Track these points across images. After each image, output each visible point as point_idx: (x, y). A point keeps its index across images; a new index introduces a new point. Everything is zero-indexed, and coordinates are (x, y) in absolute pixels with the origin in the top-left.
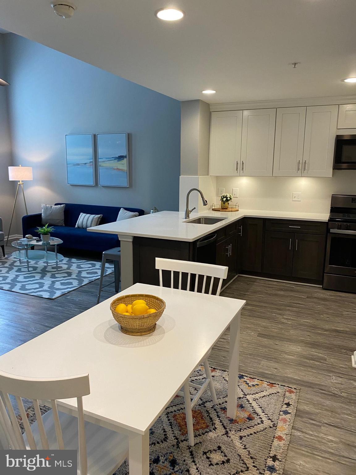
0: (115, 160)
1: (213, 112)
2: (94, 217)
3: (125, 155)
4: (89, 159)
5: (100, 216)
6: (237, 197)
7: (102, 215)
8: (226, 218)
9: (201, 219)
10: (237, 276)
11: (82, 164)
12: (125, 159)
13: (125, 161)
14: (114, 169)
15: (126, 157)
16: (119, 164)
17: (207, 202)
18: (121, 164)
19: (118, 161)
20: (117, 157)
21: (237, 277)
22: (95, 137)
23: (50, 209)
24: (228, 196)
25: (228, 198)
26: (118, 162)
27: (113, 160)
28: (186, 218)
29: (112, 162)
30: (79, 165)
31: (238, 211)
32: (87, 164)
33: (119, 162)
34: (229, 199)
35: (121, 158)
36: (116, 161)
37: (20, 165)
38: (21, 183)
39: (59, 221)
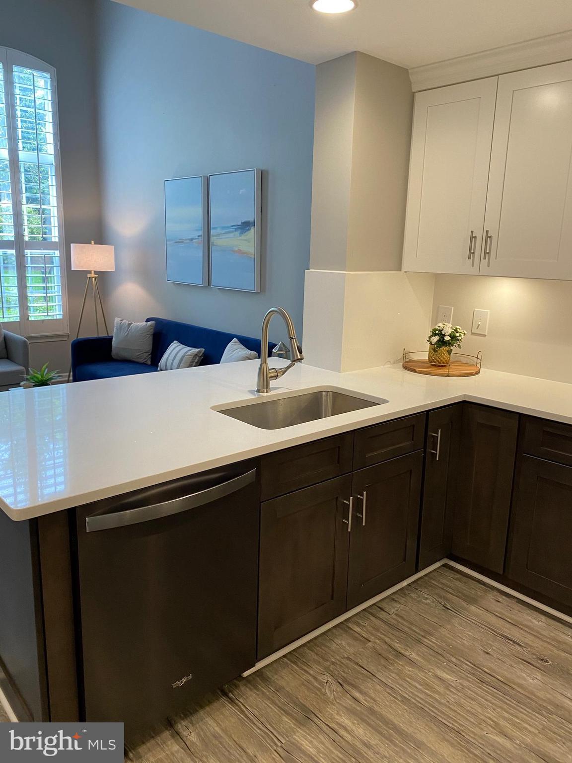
0: (236, 231)
1: (419, 91)
2: (187, 352)
3: (251, 220)
4: (197, 230)
5: (199, 352)
6: (485, 336)
7: (204, 350)
8: (385, 401)
9: (324, 393)
10: (438, 565)
11: (186, 240)
12: (253, 230)
13: (252, 233)
14: (234, 251)
15: (253, 224)
16: (241, 240)
17: (301, 352)
18: (246, 240)
19: (241, 233)
20: (240, 224)
21: (440, 567)
22: (207, 181)
23: (127, 328)
24: (448, 330)
25: (444, 335)
26: (240, 236)
27: (232, 232)
28: (258, 391)
29: (232, 235)
30: (182, 242)
31: (478, 373)
32: (194, 241)
33: (243, 237)
34: (447, 338)
35: (245, 226)
36: (237, 233)
37: (93, 242)
38: (93, 275)
39: (139, 353)
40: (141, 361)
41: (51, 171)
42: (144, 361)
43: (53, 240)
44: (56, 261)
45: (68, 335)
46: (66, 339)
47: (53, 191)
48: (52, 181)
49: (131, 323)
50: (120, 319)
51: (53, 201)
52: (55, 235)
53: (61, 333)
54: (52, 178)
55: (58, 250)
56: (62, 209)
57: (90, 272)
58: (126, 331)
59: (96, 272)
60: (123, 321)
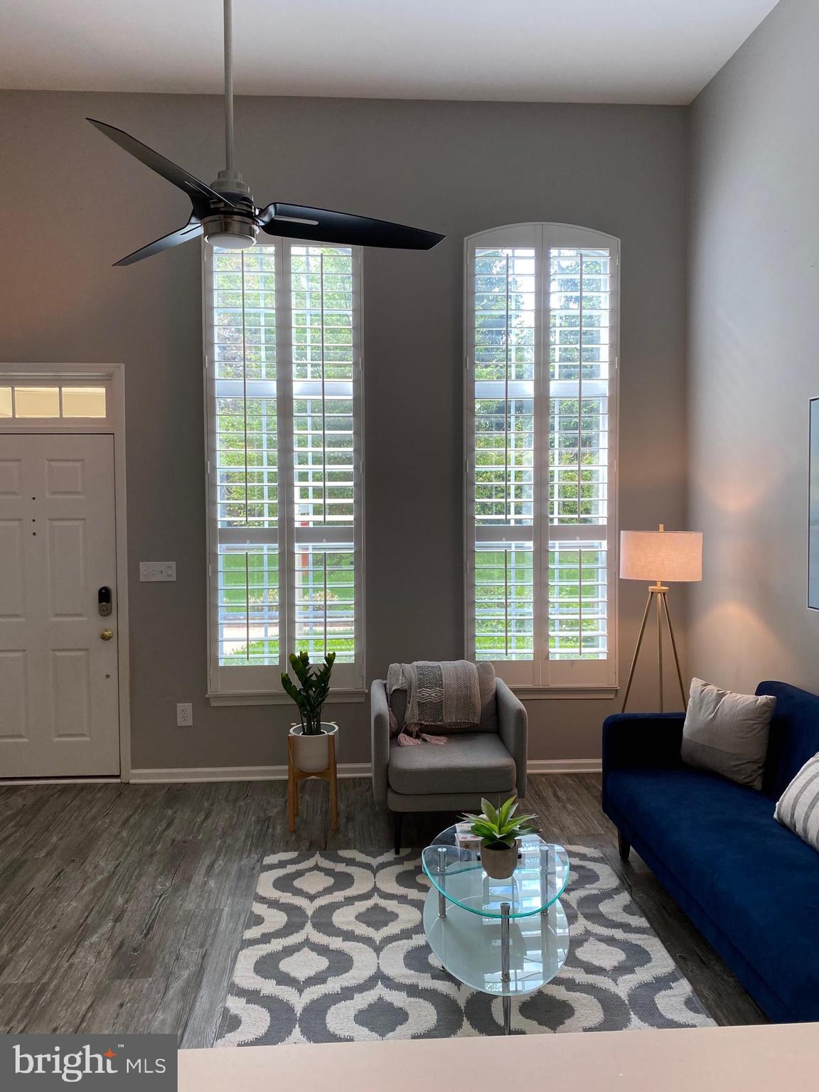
37: (661, 526)
38: (659, 587)
39: (737, 763)
40: (740, 778)
41: (603, 407)
42: (748, 780)
43: (601, 523)
44: (603, 557)
45: (617, 690)
46: (612, 696)
47: (604, 441)
48: (603, 423)
49: (723, 695)
50: (702, 682)
51: (603, 457)
52: (601, 514)
53: (604, 685)
54: (603, 419)
55: (605, 539)
56: (616, 469)
57: (654, 583)
58: (710, 711)
59: (663, 584)
60: (709, 687)
